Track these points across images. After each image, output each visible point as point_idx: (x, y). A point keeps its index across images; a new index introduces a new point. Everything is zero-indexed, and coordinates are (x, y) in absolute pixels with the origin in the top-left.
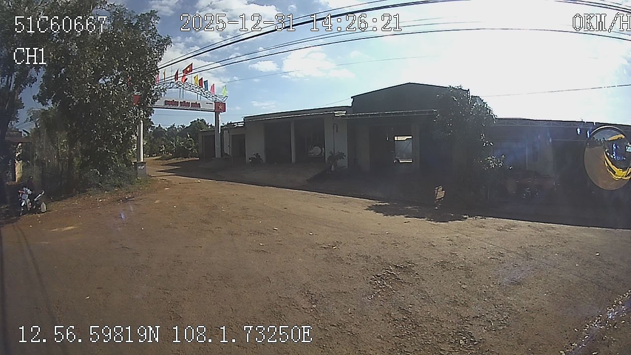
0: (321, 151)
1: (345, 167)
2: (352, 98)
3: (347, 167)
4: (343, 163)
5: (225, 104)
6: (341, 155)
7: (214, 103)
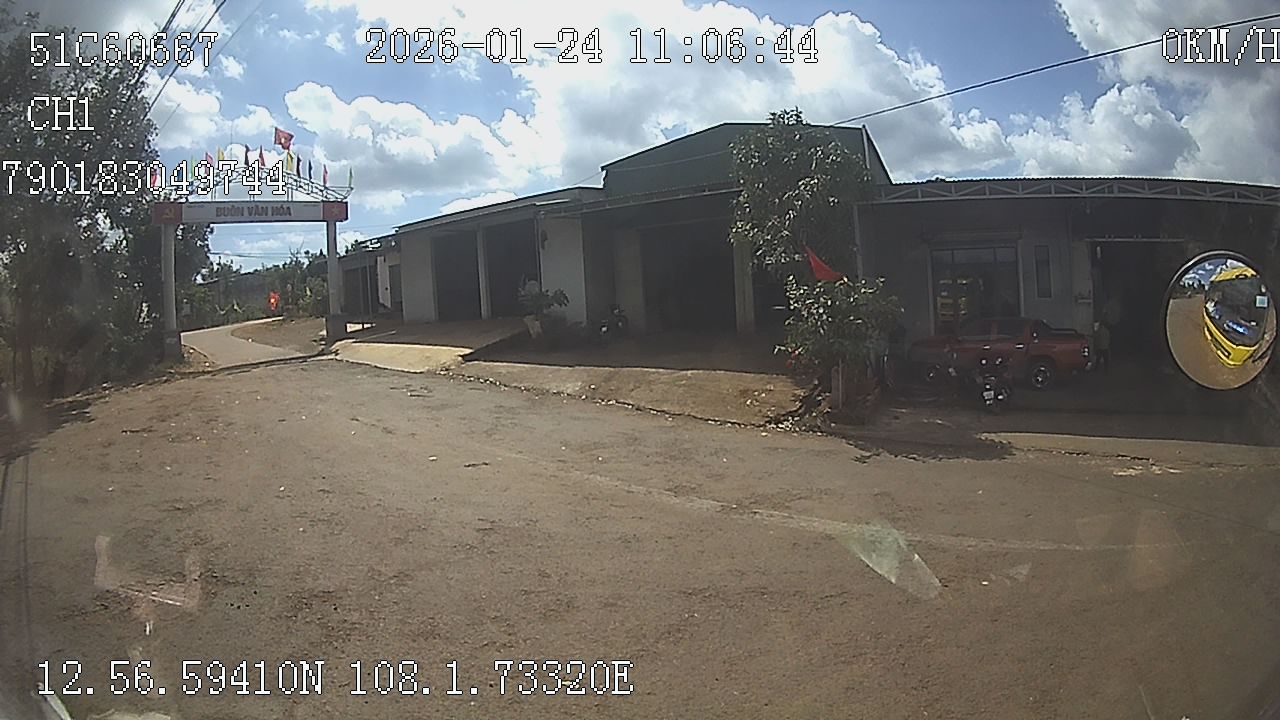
7: (322, 204)
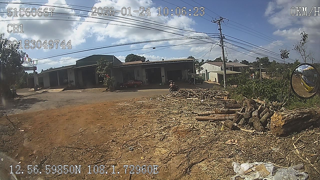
0: (67, 80)
1: (74, 85)
2: (76, 61)
3: (75, 85)
4: (74, 84)
5: (36, 67)
6: (73, 81)
7: (33, 67)
